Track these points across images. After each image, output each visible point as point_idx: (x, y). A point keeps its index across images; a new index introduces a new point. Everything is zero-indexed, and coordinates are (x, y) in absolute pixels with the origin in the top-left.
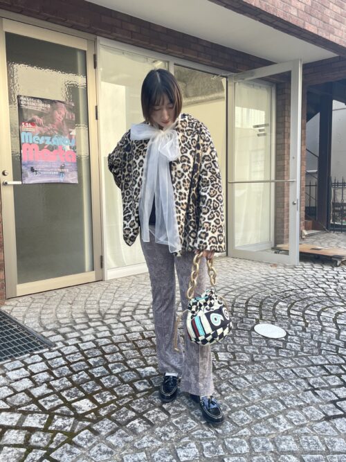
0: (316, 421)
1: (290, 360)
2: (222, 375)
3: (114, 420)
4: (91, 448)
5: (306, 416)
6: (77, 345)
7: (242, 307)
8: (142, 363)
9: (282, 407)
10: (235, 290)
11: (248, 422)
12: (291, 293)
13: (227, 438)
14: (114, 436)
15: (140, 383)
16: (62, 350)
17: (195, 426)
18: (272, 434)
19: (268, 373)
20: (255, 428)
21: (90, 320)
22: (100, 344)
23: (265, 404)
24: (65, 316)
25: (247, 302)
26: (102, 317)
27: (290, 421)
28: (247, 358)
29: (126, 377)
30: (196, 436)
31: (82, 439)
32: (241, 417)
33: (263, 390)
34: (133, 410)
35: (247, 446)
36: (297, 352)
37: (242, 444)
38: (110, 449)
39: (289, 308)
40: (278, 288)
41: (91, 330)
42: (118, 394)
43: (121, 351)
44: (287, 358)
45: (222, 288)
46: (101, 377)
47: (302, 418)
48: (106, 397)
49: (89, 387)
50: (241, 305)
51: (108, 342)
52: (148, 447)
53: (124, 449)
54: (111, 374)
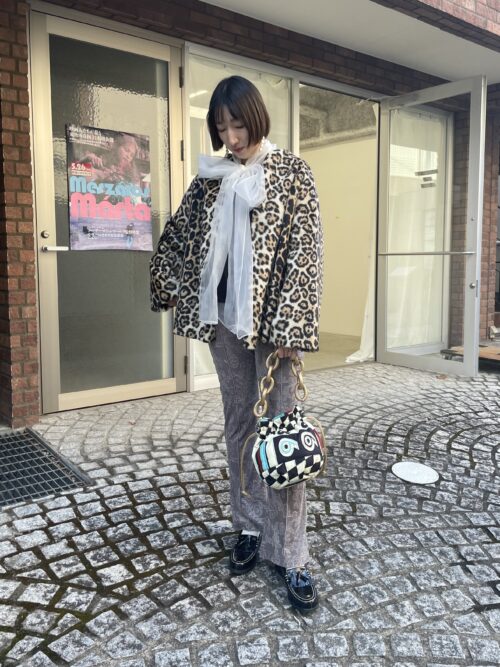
0: (459, 612)
1: (437, 518)
2: (329, 536)
4: (110, 639)
5: (446, 604)
6: (125, 485)
7: (381, 437)
8: (214, 514)
9: (411, 588)
11: (355, 609)
12: (459, 417)
13: (319, 632)
14: (148, 623)
15: (204, 544)
16: (102, 491)
17: (273, 612)
18: (388, 629)
19: (401, 535)
20: (365, 619)
21: (155, 448)
22: (159, 484)
23: (387, 583)
24: (120, 441)
25: (390, 429)
26: (173, 444)
27: (420, 611)
28: (372, 512)
29: (186, 534)
30: (271, 628)
31: (100, 624)
32: (345, 601)
33: (388, 561)
34: (186, 584)
35: (346, 645)
36: (449, 506)
37: (339, 642)
39: (451, 440)
40: (441, 410)
41: (152, 463)
42: (169, 558)
43: (187, 496)
44: (434, 514)
46: (148, 533)
47: (438, 607)
48: (149, 564)
49: (129, 547)
50: (380, 434)
51: (171, 482)
52: (196, 642)
53: (159, 642)
54: (166, 528)
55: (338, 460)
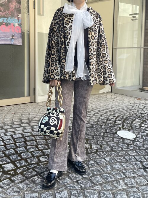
0: (142, 185)
1: (134, 151)
2: (91, 156)
3: (24, 176)
4: (8, 189)
5: (137, 182)
6: (12, 136)
7: (113, 121)
8: (46, 147)
9: (123, 176)
10: (111, 111)
11: (101, 182)
12: (145, 115)
13: (87, 190)
14: (22, 184)
15: (43, 158)
16: (3, 137)
17: (69, 182)
18: (114, 190)
19: (119, 157)
20: (104, 186)
21: (22, 123)
22: (25, 136)
23: (113, 174)
24: (9, 120)
25: (117, 118)
26: (30, 121)
27: (126, 184)
28: (108, 149)
29: (36, 154)
30: (69, 188)
31: (4, 184)
32: (97, 179)
33: (114, 166)
34: (36, 171)
35: (97, 195)
36: (139, 147)
37: (94, 194)
38: (18, 190)
39: (142, 123)
40: (138, 112)
41: (22, 128)
42: (29, 162)
43: (36, 140)
44: (133, 150)
45: (104, 110)
46: (21, 153)
47: (133, 183)
48: (22, 163)
49: (14, 158)
50: (112, 120)
51: (29, 135)
52: (40, 191)
53: (27, 191)
54: (28, 151)
55: (95, 129)
